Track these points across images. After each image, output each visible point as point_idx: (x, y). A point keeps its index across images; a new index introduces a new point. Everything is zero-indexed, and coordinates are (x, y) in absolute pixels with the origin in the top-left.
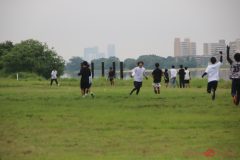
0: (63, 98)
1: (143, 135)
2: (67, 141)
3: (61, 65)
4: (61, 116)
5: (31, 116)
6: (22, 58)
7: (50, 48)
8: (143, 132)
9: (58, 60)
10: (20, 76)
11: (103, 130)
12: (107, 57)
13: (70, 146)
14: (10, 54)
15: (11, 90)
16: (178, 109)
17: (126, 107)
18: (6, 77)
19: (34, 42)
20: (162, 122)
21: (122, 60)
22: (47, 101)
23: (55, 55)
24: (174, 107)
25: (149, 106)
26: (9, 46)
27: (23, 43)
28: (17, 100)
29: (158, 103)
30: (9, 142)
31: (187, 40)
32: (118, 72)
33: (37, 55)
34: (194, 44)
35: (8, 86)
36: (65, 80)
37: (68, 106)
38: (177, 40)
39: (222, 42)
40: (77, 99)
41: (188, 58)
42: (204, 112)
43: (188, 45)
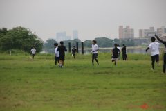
0: (42, 68)
1: (98, 93)
2: (45, 97)
3: (41, 45)
4: (41, 80)
5: (20, 80)
6: (14, 40)
7: (33, 33)
8: (97, 91)
9: (39, 41)
10: (12, 52)
11: (69, 89)
12: (72, 39)
13: (47, 101)
14: (5, 37)
15: (6, 62)
16: (121, 75)
17: (85, 74)
18: (2, 53)
19: (22, 29)
20: (111, 84)
21: (83, 41)
22: (31, 69)
23: (36, 37)
24: (119, 73)
25: (101, 73)
26: (4, 31)
27: (15, 29)
28: (10, 69)
29: (108, 71)
30: (5, 98)
31: (128, 27)
32: (80, 49)
33: (24, 38)
34: (133, 30)
35: (4, 59)
36: (44, 55)
37: (45, 73)
38: (121, 27)
39: (152, 28)
40: (52, 68)
41: (128, 40)
42: (140, 77)
43: (128, 31)
